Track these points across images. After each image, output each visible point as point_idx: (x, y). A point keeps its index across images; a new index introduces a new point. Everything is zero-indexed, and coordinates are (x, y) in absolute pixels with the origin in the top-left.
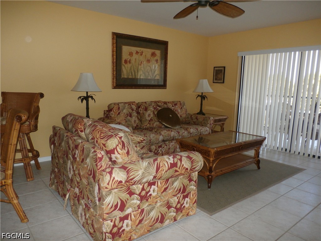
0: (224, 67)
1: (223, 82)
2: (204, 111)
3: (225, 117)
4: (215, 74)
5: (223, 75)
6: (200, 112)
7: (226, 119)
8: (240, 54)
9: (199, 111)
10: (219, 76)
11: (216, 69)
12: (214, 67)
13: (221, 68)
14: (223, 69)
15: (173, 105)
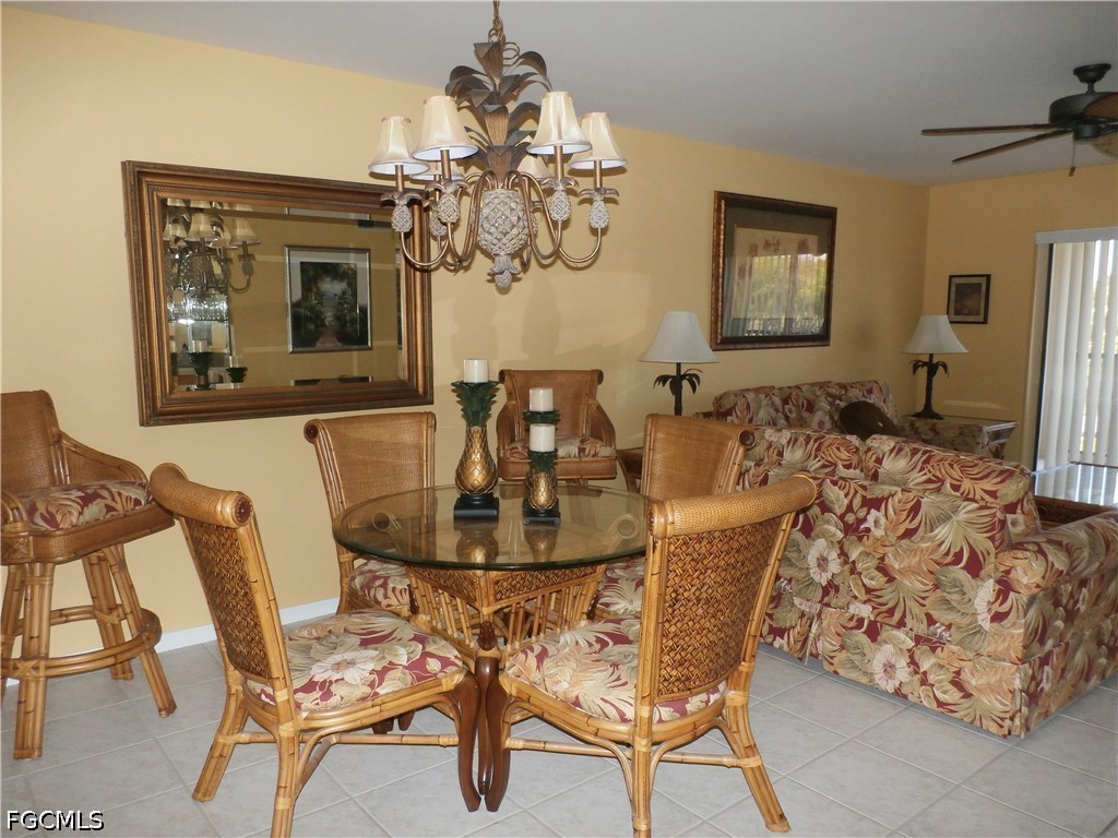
0: (988, 277)
1: (985, 322)
2: (936, 408)
3: (1009, 425)
4: (953, 296)
5: (983, 300)
6: (924, 410)
7: (1011, 430)
8: (1042, 239)
9: (920, 408)
10: (969, 303)
11: (956, 280)
12: (951, 277)
13: (974, 280)
14: (983, 281)
15: (865, 393)
